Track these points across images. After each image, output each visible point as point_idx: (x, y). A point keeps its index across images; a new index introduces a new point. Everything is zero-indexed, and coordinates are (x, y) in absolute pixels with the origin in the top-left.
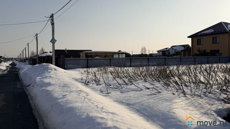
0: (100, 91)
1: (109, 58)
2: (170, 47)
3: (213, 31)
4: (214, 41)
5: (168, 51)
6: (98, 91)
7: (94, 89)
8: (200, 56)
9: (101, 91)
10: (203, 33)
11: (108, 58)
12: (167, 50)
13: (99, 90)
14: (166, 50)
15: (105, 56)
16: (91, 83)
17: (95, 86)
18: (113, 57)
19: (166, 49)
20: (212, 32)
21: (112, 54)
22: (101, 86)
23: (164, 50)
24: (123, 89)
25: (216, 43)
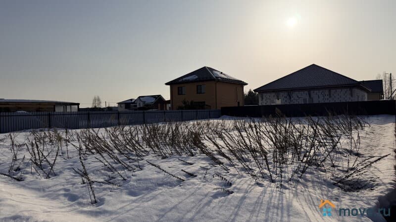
0: (65, 195)
1: (47, 113)
2: (136, 98)
3: (197, 77)
4: (199, 91)
5: (134, 103)
6: (62, 198)
7: (44, 190)
8: (185, 109)
9: (73, 198)
10: (184, 79)
11: (45, 113)
12: (133, 101)
13: (62, 192)
14: (130, 102)
15: (38, 110)
16: (27, 173)
17: (43, 179)
18: (55, 111)
19: (131, 100)
20: (196, 79)
21: (53, 106)
22: (60, 180)
23: (127, 102)
24: (132, 183)
25: (201, 93)
